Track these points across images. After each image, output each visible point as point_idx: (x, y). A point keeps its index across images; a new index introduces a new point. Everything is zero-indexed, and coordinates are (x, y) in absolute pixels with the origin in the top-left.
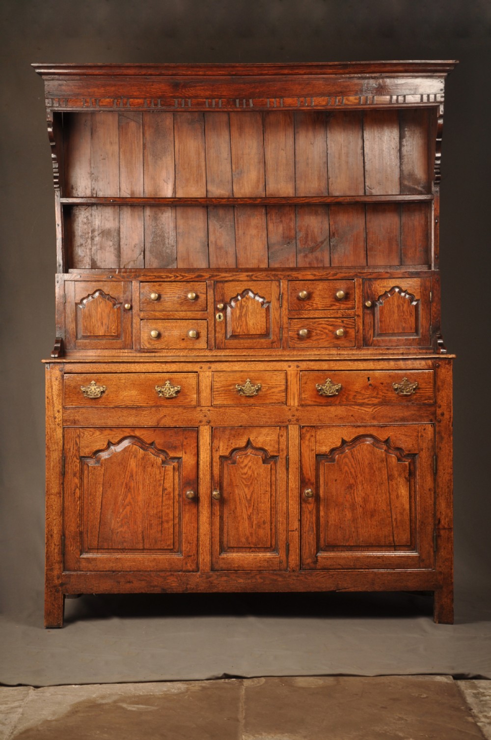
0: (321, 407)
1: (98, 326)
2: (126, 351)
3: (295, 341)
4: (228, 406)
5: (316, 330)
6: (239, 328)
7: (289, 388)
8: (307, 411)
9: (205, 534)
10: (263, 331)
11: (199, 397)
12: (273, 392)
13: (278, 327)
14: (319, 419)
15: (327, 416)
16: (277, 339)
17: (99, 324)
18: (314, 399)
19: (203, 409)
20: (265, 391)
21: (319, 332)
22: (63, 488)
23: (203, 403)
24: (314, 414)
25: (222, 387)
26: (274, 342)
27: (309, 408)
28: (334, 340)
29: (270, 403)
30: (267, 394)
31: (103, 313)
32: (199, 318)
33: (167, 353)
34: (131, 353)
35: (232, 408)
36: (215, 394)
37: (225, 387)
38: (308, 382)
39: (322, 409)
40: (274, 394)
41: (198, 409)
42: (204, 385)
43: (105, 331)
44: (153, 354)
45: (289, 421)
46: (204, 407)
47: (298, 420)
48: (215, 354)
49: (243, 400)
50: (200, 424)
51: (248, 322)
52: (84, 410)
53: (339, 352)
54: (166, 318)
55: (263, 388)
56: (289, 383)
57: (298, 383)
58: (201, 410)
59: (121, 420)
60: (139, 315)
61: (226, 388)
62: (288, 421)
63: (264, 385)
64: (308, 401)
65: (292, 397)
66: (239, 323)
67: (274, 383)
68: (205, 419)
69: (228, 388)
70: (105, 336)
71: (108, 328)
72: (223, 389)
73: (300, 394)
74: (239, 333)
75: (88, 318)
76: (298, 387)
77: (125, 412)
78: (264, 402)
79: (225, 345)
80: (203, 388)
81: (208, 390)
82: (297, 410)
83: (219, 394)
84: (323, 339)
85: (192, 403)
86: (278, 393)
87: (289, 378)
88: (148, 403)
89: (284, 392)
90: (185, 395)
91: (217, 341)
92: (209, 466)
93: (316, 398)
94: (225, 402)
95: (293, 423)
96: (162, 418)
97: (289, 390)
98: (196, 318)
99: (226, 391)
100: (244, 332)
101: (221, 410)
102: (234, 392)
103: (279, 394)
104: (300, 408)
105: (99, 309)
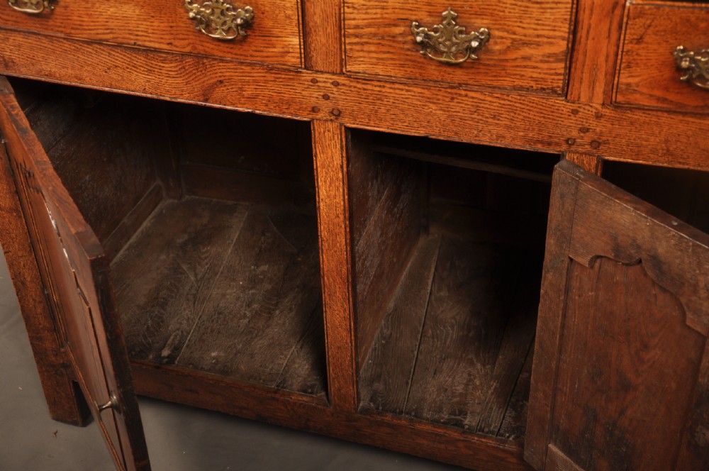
0: (681, 117)
4: (390, 81)
7: (580, 48)
8: (632, 123)
9: (339, 348)
11: (306, 44)
12: (525, 58)
14: (668, 150)
15: (696, 143)
18: (658, 93)
19: (320, 77)
20: (500, 52)
22: (20, 200)
23: (318, 59)
24: (653, 134)
25: (369, 26)
27: (639, 116)
29: (515, 88)
30: (507, 60)
35: (401, 87)
36: (350, 44)
37: (379, 26)
38: (647, 39)
39: (681, 121)
40: (529, 63)
41: (307, 76)
42: (318, 11)
45: (570, 142)
46: (322, 72)
47: (600, 144)
49: (433, 72)
50: (314, 116)
52: (20, 38)
55: (496, 43)
56: (582, 33)
57: (614, 36)
58: (314, 81)
59: (114, 76)
61: (382, 30)
62: (567, 141)
63: (497, 33)
64: (638, 96)
65: (586, 76)
67: (531, 32)
68: (326, 106)
69: (387, 29)
72: (372, 30)
73: (614, 72)
76: (613, 49)
77: (120, 58)
78: (495, 84)
80: (317, 19)
81: (331, 29)
82: (598, 116)
83: (362, 44)
85: (287, 58)
86: (542, 61)
87: (584, 16)
88: (171, 44)
89: (560, 61)
90: (267, 35)
92: (342, 217)
93: (666, 89)
94: (379, 70)
95: (580, 149)
96: (213, 87)
97: (579, 56)
99: (383, 38)
101: (369, 87)
102: (405, 43)
103: (545, 66)
104: (607, 112)
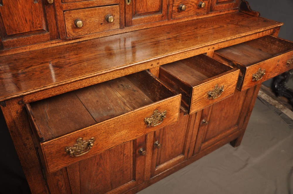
1: (22, 23)
2: (54, 42)
3: (176, 14)
5: (188, 4)
6: (141, 8)
9: (148, 165)
10: (157, 9)
13: (166, 5)
16: (165, 13)
17: (24, 22)
21: (189, 5)
26: (163, 16)
28: (197, 10)
31: (25, 9)
32: (112, 4)
33: (89, 37)
34: (58, 42)
43: (31, 28)
44: (78, 40)
48: (125, 32)
51: (148, 2)
53: (198, 18)
54: (86, 7)
60: (61, 8)
66: (141, 4)
70: (31, 31)
71: (33, 23)
74: (141, 12)
75: (9, 16)
79: (132, 23)
84: (191, 10)
91: (127, 21)
98: (110, 4)
100: (145, 11)
105: (19, 6)
